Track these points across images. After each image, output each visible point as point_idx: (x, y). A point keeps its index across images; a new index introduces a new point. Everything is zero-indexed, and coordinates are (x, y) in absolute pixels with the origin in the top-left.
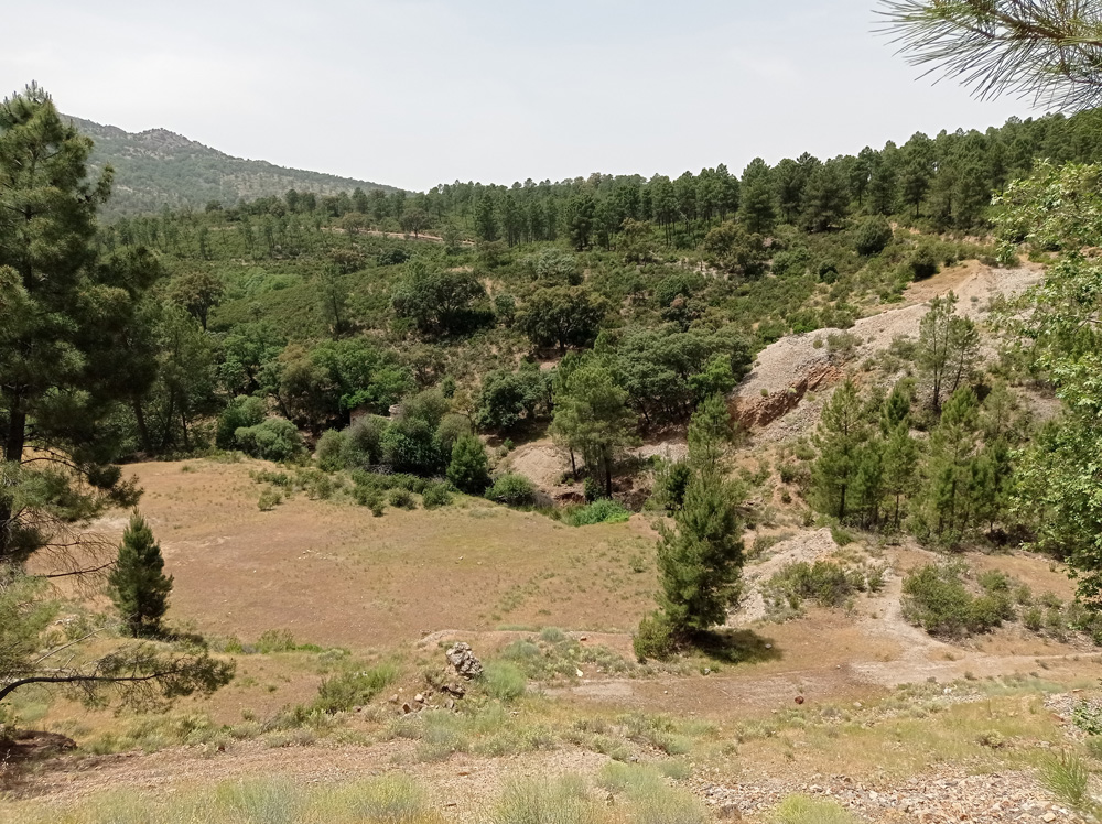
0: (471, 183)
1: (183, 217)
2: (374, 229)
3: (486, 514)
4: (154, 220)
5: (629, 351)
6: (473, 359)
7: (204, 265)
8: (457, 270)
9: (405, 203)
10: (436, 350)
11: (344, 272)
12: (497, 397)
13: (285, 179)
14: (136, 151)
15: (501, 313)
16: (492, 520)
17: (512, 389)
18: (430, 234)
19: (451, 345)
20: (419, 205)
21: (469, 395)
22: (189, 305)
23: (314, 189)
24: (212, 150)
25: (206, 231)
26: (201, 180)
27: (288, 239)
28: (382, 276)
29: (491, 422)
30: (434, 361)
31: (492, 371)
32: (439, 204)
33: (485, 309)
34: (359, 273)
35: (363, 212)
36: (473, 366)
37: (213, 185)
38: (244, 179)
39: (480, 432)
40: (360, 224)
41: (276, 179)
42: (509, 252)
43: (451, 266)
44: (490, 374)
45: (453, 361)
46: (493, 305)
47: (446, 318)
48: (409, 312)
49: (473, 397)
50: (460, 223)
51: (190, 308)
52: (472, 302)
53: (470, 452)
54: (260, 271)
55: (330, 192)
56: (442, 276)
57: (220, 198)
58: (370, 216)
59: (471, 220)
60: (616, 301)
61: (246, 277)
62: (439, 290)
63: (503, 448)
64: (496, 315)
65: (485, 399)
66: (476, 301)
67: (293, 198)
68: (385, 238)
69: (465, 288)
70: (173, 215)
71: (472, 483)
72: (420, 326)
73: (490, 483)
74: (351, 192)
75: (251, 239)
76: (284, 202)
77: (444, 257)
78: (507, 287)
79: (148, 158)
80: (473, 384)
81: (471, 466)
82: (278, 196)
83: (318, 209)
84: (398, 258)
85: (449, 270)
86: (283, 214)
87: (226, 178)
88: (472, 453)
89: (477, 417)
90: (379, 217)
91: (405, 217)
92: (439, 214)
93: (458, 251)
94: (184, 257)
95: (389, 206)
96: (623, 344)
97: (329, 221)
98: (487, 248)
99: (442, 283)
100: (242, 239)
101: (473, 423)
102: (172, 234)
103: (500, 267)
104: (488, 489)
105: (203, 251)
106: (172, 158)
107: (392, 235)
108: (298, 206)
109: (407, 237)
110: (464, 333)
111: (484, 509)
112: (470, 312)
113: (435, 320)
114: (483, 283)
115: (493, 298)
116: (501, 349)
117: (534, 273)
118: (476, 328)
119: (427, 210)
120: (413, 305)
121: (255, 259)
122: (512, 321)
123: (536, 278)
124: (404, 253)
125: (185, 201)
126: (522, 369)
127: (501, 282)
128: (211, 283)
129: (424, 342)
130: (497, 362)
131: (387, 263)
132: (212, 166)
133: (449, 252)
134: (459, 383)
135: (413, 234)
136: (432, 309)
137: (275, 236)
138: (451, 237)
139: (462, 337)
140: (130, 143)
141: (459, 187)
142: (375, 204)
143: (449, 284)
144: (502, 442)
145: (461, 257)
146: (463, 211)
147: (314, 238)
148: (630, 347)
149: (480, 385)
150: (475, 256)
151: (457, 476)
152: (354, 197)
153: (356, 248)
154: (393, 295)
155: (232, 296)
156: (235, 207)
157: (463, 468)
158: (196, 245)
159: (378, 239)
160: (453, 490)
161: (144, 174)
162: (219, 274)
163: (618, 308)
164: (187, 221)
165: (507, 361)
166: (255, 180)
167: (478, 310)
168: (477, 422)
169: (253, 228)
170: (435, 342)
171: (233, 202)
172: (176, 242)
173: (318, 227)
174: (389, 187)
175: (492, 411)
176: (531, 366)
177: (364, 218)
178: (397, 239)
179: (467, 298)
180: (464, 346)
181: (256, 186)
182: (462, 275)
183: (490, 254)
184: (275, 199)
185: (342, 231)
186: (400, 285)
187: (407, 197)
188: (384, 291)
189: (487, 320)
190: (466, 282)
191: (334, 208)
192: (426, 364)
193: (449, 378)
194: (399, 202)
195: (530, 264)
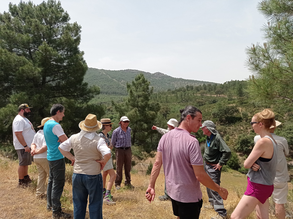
0: (236, 80)
1: (162, 93)
2: (208, 94)
3: (238, 176)
4: (156, 94)
5: (286, 130)
6: (235, 130)
7: (166, 104)
8: (231, 105)
9: (217, 87)
10: (224, 127)
11: (200, 106)
12: (242, 142)
13: (186, 82)
14: (153, 78)
15: (244, 118)
16: (240, 178)
17: (247, 140)
18: (224, 95)
19: (229, 126)
20: (221, 87)
21: (234, 141)
22: (163, 114)
23: (193, 84)
24: (169, 76)
25: (167, 96)
26: (167, 84)
27: (186, 98)
28: (210, 107)
29: (240, 149)
30: (223, 130)
31: (241, 134)
32: (226, 87)
33: (239, 116)
34: (203, 106)
35: (205, 90)
36: (235, 132)
37: (169, 85)
38: (176, 83)
39: (237, 152)
40: (204, 93)
41: (184, 82)
42: (247, 100)
43: (229, 104)
44: (240, 135)
45: (229, 131)
46: (241, 115)
47: (227, 118)
48: (217, 116)
49: (235, 141)
50: (232, 92)
51: (163, 115)
52: (235, 114)
53: (233, 157)
54: (179, 106)
55: (197, 85)
56: (226, 107)
57: (171, 88)
58: (207, 91)
59: (236, 91)
60: (282, 114)
61: (176, 107)
62: (225, 111)
63: (244, 157)
64: (243, 118)
65: (238, 142)
66: (236, 114)
67: (188, 87)
68: (211, 97)
69: (233, 110)
70: (160, 92)
71: (234, 166)
72: (220, 121)
73: (240, 167)
74: (202, 85)
75: (177, 98)
76: (186, 88)
77: (227, 102)
78: (246, 110)
79: (155, 79)
80: (235, 138)
81: (234, 161)
82: (184, 87)
83: (194, 90)
84: (214, 102)
85: (228, 105)
86: (185, 91)
87: (172, 83)
88: (234, 158)
89: (236, 147)
90: (209, 91)
91: (216, 91)
92: (226, 90)
93: (232, 99)
94: (162, 102)
95: (212, 88)
96: (284, 128)
97: (196, 93)
98: (240, 99)
99: (226, 109)
100: (175, 98)
101: (235, 149)
102: (160, 97)
103: (244, 104)
104: (239, 169)
105: (166, 101)
106: (160, 79)
107: (213, 96)
108: (189, 89)
109: (217, 96)
110: (233, 123)
111: (238, 175)
112: (234, 117)
113: (224, 119)
114: (239, 109)
115: (241, 113)
116: (244, 128)
117: (255, 106)
118: (236, 121)
119: (223, 89)
120: (218, 115)
121: (178, 103)
122: (247, 120)
123: (255, 107)
124: (216, 100)
125: (163, 89)
126: (251, 134)
127: (244, 108)
128: (168, 109)
129: (221, 125)
130: (243, 132)
131: (211, 103)
132: (169, 80)
133: (229, 100)
134: (231, 137)
135: (219, 95)
136: (223, 116)
137: (183, 97)
138: (230, 96)
139: (232, 124)
140: (152, 76)
141: (232, 82)
142: (208, 88)
143: (228, 109)
144: (244, 156)
145: (232, 102)
146: (233, 88)
147: (193, 97)
148: (287, 129)
149: (237, 138)
150: (236, 101)
151: (230, 164)
152: (203, 86)
153: (203, 99)
154: (212, 112)
155: (172, 112)
156: (174, 90)
157: (231, 162)
158: (165, 100)
159: (209, 97)
160: (228, 168)
161: (154, 83)
162: (170, 106)
163: (283, 117)
164: (163, 94)
165: (246, 131)
166: (179, 83)
167: (237, 116)
168: (236, 149)
169: (178, 95)
170: (224, 125)
171: (174, 88)
172: (161, 99)
173: (194, 94)
174: (213, 83)
175: (241, 146)
176: (253, 133)
177: (206, 91)
178: (214, 97)
179: (234, 113)
180: (232, 127)
181: (179, 84)
182: (232, 106)
183: (241, 100)
184: (183, 88)
185: (200, 95)
186: (214, 109)
187: (217, 85)
188: (210, 111)
189: (240, 119)
190: (233, 108)
191: (198, 89)
192: (221, 131)
193: (228, 135)
194: (215, 87)
195: (253, 103)
